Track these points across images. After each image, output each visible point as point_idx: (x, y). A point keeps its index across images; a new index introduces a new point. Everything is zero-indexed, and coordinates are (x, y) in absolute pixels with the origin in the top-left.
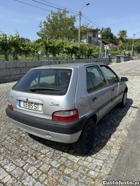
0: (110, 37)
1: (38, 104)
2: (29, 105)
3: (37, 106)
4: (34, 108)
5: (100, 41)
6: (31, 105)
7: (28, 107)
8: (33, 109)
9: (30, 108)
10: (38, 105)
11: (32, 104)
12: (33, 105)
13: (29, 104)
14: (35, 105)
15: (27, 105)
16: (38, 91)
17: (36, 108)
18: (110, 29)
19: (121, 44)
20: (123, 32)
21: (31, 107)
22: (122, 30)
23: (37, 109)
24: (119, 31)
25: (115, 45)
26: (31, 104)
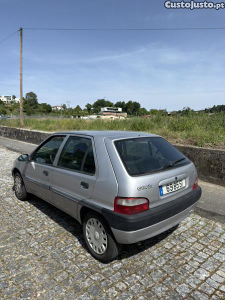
2: (175, 186)
3: (182, 183)
4: (180, 187)
7: (173, 190)
9: (176, 189)
13: (175, 184)
15: (172, 187)
26: (177, 182)
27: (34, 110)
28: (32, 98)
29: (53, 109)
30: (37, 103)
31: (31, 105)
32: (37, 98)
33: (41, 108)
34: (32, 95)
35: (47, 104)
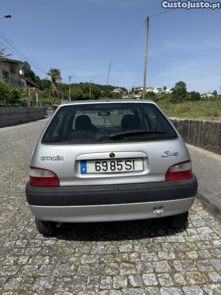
0: (30, 77)
1: (133, 159)
2: (114, 166)
3: (131, 164)
4: (126, 168)
5: (23, 81)
6: (118, 165)
7: (109, 170)
8: (124, 170)
9: (116, 170)
10: (134, 161)
11: (122, 161)
12: (123, 163)
13: (113, 164)
14: (128, 163)
15: (107, 166)
16: (126, 138)
17: (129, 167)
18: (28, 64)
19: (53, 88)
20: (56, 71)
21: (120, 167)
22: (53, 68)
23: (132, 169)
24: (50, 69)
25: (40, 90)
26: (118, 162)
27: (183, 99)
28: (181, 88)
29: (202, 97)
30: (186, 91)
31: (180, 95)
32: (186, 86)
33: (190, 97)
34: (181, 85)
35: (196, 91)
